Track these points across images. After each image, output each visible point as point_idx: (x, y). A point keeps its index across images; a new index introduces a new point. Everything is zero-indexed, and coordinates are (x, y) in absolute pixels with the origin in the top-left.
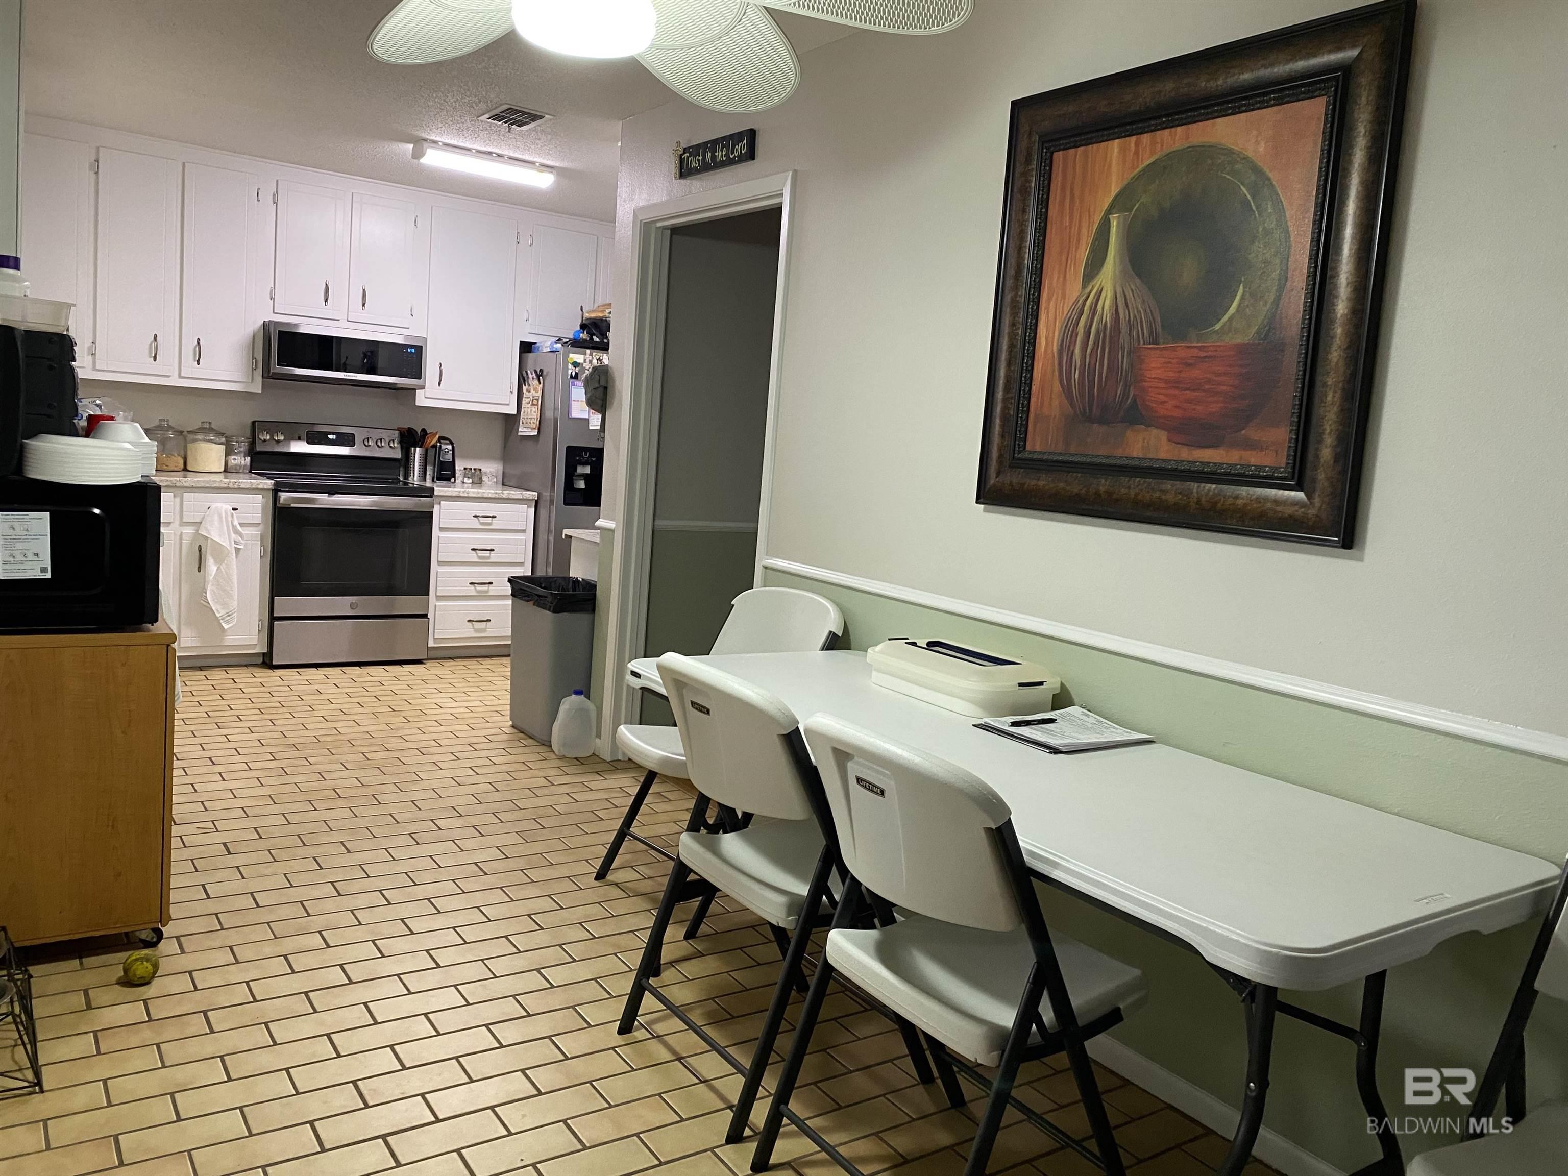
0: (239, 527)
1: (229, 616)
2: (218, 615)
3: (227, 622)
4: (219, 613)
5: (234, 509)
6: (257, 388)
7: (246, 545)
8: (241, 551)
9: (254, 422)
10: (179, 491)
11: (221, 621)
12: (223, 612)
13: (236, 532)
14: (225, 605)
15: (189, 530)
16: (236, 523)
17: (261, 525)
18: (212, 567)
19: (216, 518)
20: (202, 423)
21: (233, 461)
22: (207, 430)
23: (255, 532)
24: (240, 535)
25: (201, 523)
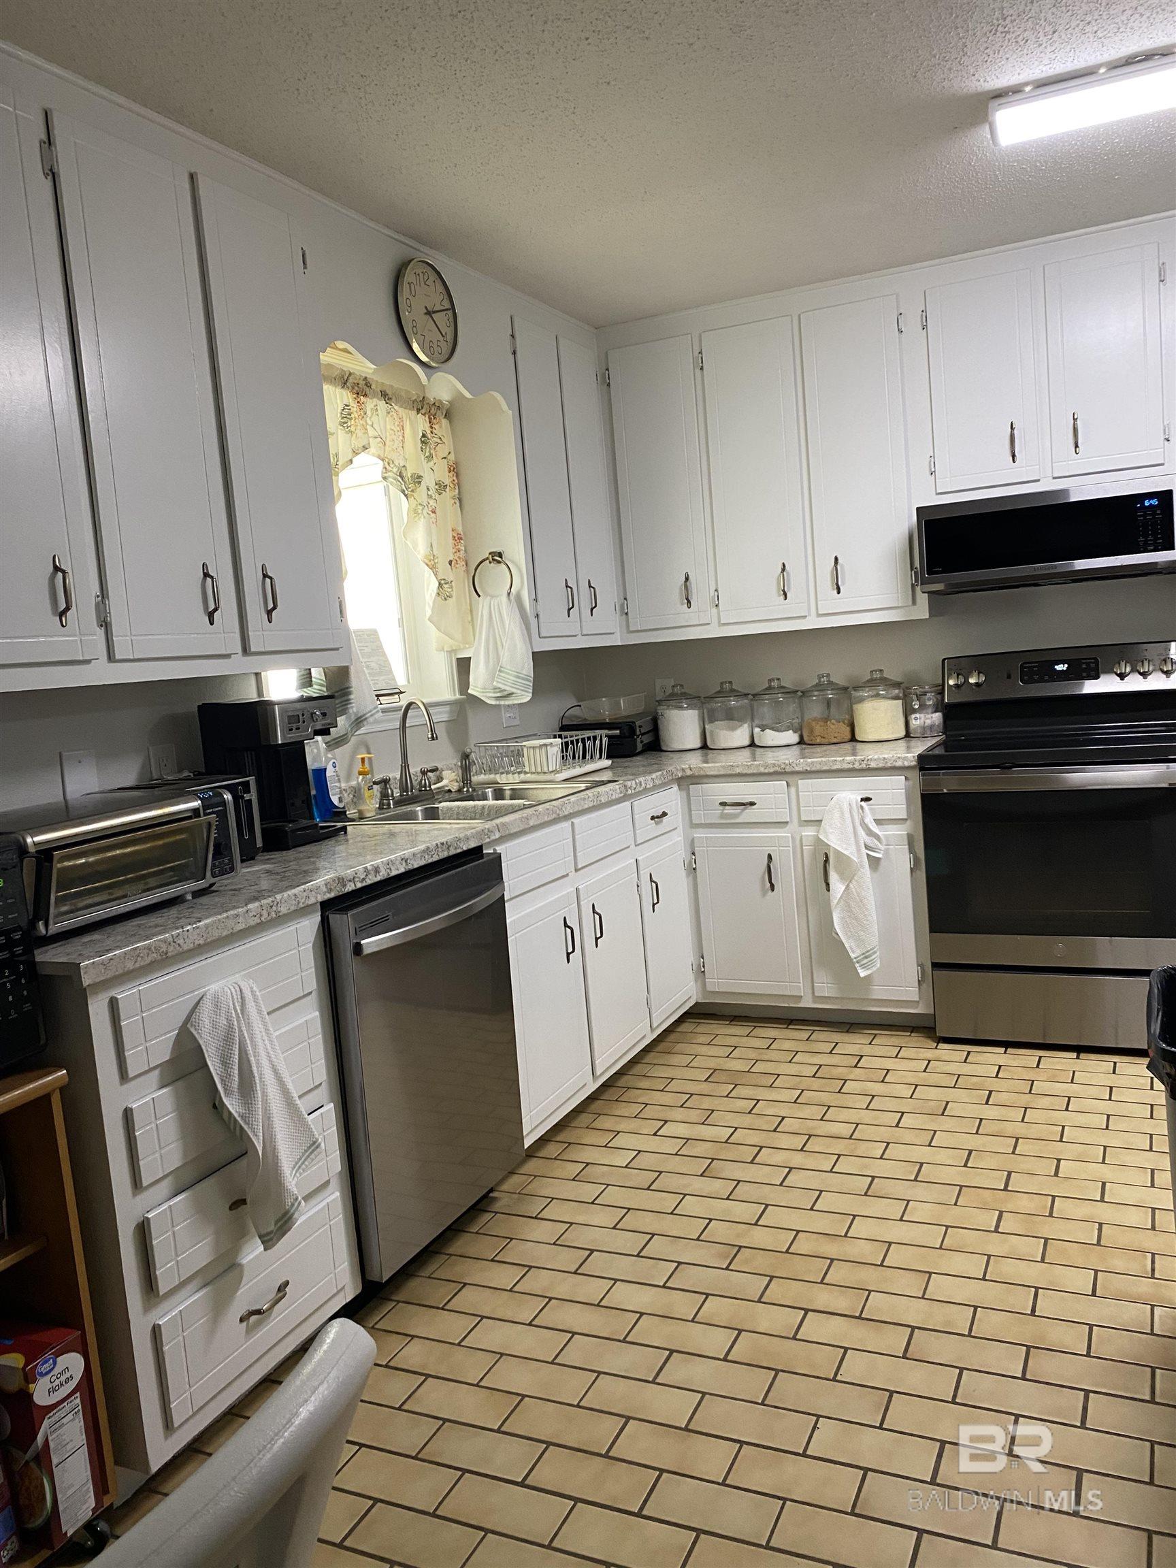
0: (874, 828)
1: (866, 957)
2: (853, 956)
3: (863, 967)
4: (853, 952)
5: (867, 799)
6: (922, 610)
7: (887, 852)
8: (882, 861)
9: (944, 660)
10: (791, 779)
11: (857, 965)
12: (858, 952)
13: (870, 833)
14: (859, 941)
15: (809, 832)
16: (869, 820)
17: (908, 822)
18: (837, 886)
19: (837, 814)
20: (872, 672)
21: (914, 722)
22: (878, 683)
23: (900, 831)
24: (878, 837)
25: (821, 821)
